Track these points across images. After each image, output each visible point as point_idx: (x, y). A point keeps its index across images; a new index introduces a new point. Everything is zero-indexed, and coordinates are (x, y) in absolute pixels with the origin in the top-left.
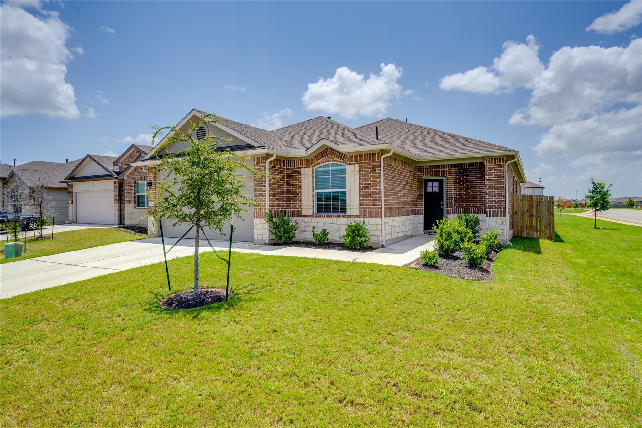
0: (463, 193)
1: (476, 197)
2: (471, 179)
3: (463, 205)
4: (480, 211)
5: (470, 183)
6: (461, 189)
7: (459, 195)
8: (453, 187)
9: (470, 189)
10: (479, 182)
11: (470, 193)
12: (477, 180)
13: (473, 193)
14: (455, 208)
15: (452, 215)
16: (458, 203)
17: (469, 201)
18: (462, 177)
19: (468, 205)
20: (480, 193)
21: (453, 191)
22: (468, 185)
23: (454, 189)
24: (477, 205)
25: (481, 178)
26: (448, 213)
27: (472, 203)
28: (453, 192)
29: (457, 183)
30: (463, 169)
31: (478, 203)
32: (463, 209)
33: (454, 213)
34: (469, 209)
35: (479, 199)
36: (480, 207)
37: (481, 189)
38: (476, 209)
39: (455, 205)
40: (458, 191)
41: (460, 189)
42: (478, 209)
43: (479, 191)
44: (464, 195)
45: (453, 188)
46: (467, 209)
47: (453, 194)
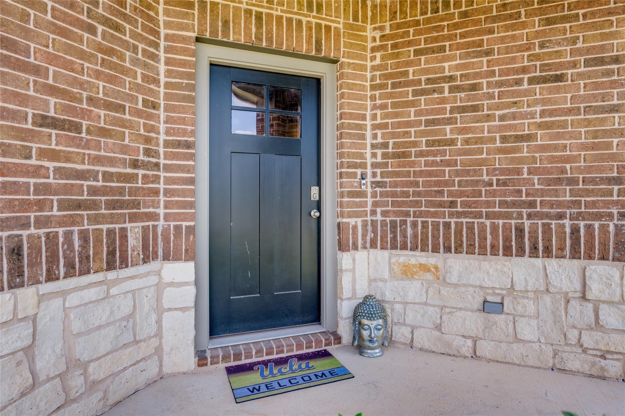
0: (415, 144)
1: (482, 162)
2: (458, 67)
3: (417, 204)
4: (507, 239)
5: (452, 89)
6: (409, 124)
7: (396, 156)
8: (368, 113)
9: (449, 121)
10: (500, 84)
11: (452, 142)
12: (492, 73)
13: (467, 142)
14: (379, 217)
15: (361, 255)
16: (394, 194)
17: (446, 183)
18: (409, 64)
19: (441, 205)
20: (504, 139)
21: (369, 134)
22: (443, 101)
23: (375, 127)
24: (488, 204)
25: (513, 60)
26: (342, 246)
27: (461, 194)
28: (369, 141)
29: (390, 96)
30: (417, 23)
31: (493, 194)
32: (414, 225)
33: (373, 245)
34: (447, 225)
35: (503, 171)
36: (508, 216)
37: (514, 117)
38: (483, 230)
39: (375, 204)
40: (394, 135)
41: (399, 125)
42: (494, 228)
43: (500, 129)
44: (421, 154)
45: (369, 123)
46: (436, 226)
47: (368, 151)
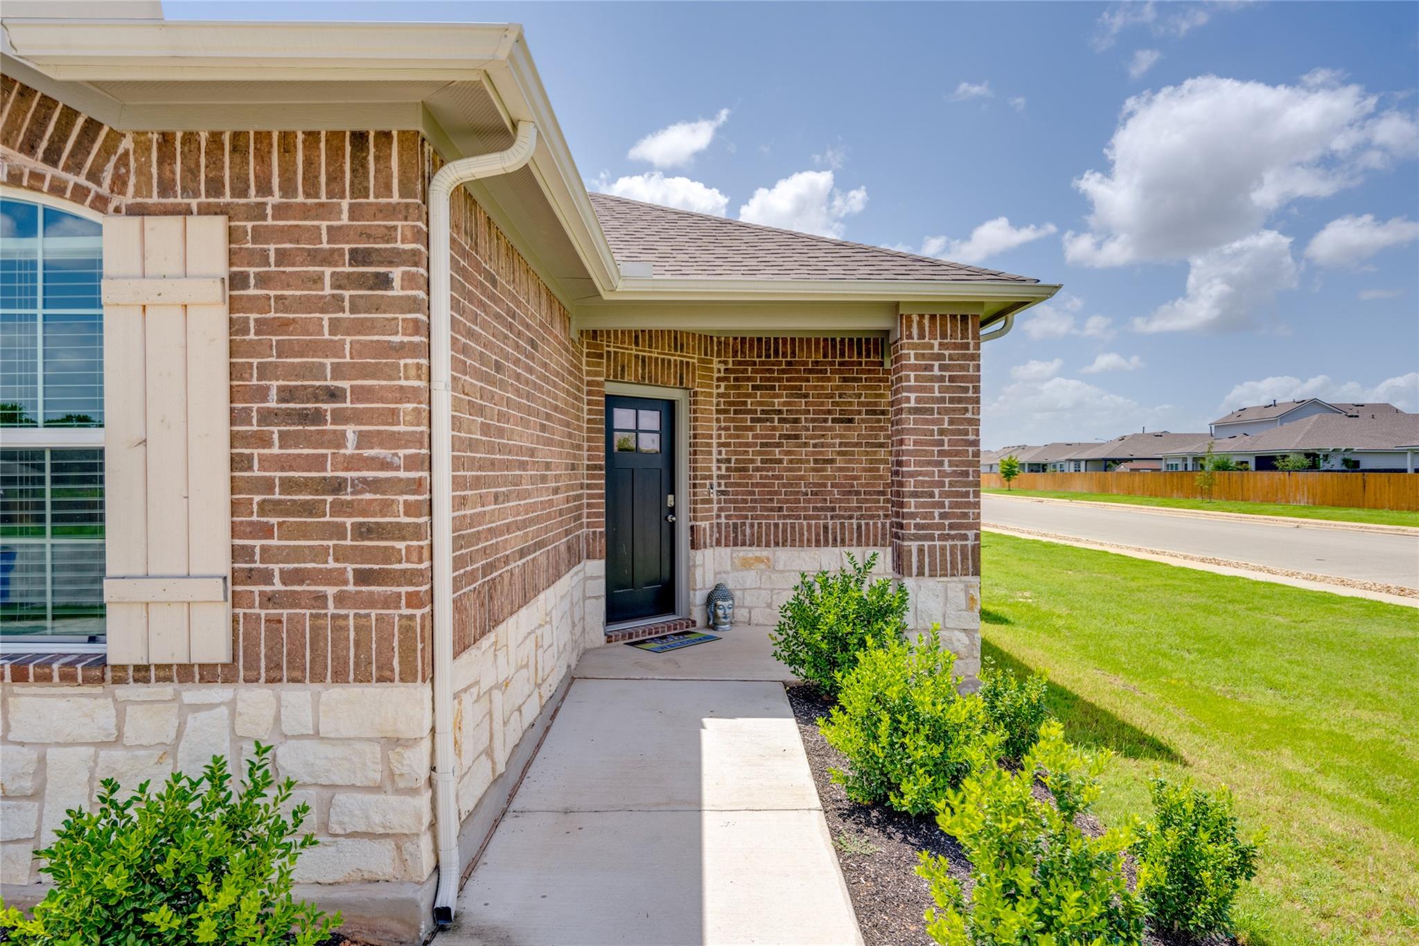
0: (752, 461)
1: (801, 478)
2: (785, 404)
3: (754, 509)
4: (818, 535)
5: (780, 420)
6: (747, 445)
7: (737, 470)
8: (714, 433)
9: (779, 445)
10: (813, 420)
11: (780, 461)
12: (808, 412)
13: (791, 461)
14: (723, 520)
15: (709, 552)
16: (735, 501)
17: (776, 493)
18: (748, 396)
19: (772, 509)
20: (816, 461)
21: (715, 450)
22: (774, 429)
23: (720, 445)
24: (806, 509)
25: (822, 404)
26: (694, 545)
27: (787, 501)
28: (715, 456)
29: (733, 420)
30: (754, 363)
31: (809, 501)
32: (752, 526)
33: (718, 543)
34: (776, 525)
35: (815, 485)
36: (818, 518)
37: (823, 445)
38: (801, 528)
39: (720, 509)
40: (735, 453)
41: (741, 445)
42: (809, 526)
43: (814, 453)
44: (757, 469)
45: (714, 441)
46: (768, 526)
47: (714, 465)
